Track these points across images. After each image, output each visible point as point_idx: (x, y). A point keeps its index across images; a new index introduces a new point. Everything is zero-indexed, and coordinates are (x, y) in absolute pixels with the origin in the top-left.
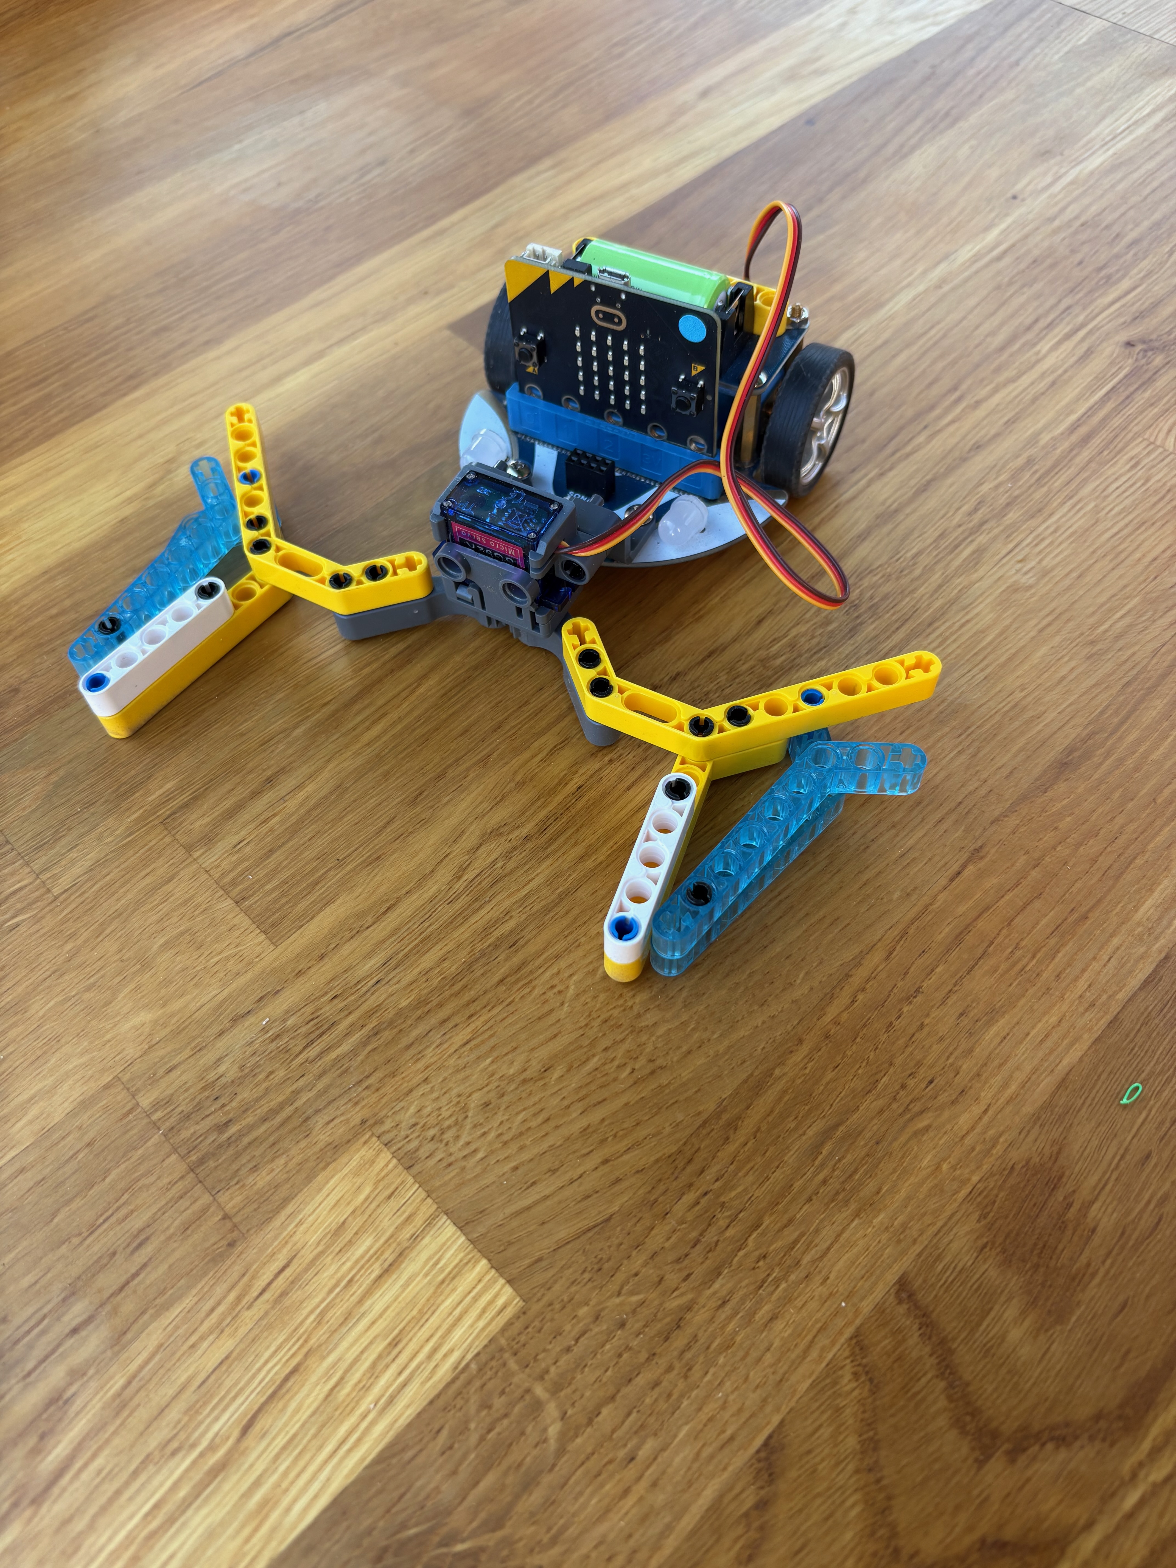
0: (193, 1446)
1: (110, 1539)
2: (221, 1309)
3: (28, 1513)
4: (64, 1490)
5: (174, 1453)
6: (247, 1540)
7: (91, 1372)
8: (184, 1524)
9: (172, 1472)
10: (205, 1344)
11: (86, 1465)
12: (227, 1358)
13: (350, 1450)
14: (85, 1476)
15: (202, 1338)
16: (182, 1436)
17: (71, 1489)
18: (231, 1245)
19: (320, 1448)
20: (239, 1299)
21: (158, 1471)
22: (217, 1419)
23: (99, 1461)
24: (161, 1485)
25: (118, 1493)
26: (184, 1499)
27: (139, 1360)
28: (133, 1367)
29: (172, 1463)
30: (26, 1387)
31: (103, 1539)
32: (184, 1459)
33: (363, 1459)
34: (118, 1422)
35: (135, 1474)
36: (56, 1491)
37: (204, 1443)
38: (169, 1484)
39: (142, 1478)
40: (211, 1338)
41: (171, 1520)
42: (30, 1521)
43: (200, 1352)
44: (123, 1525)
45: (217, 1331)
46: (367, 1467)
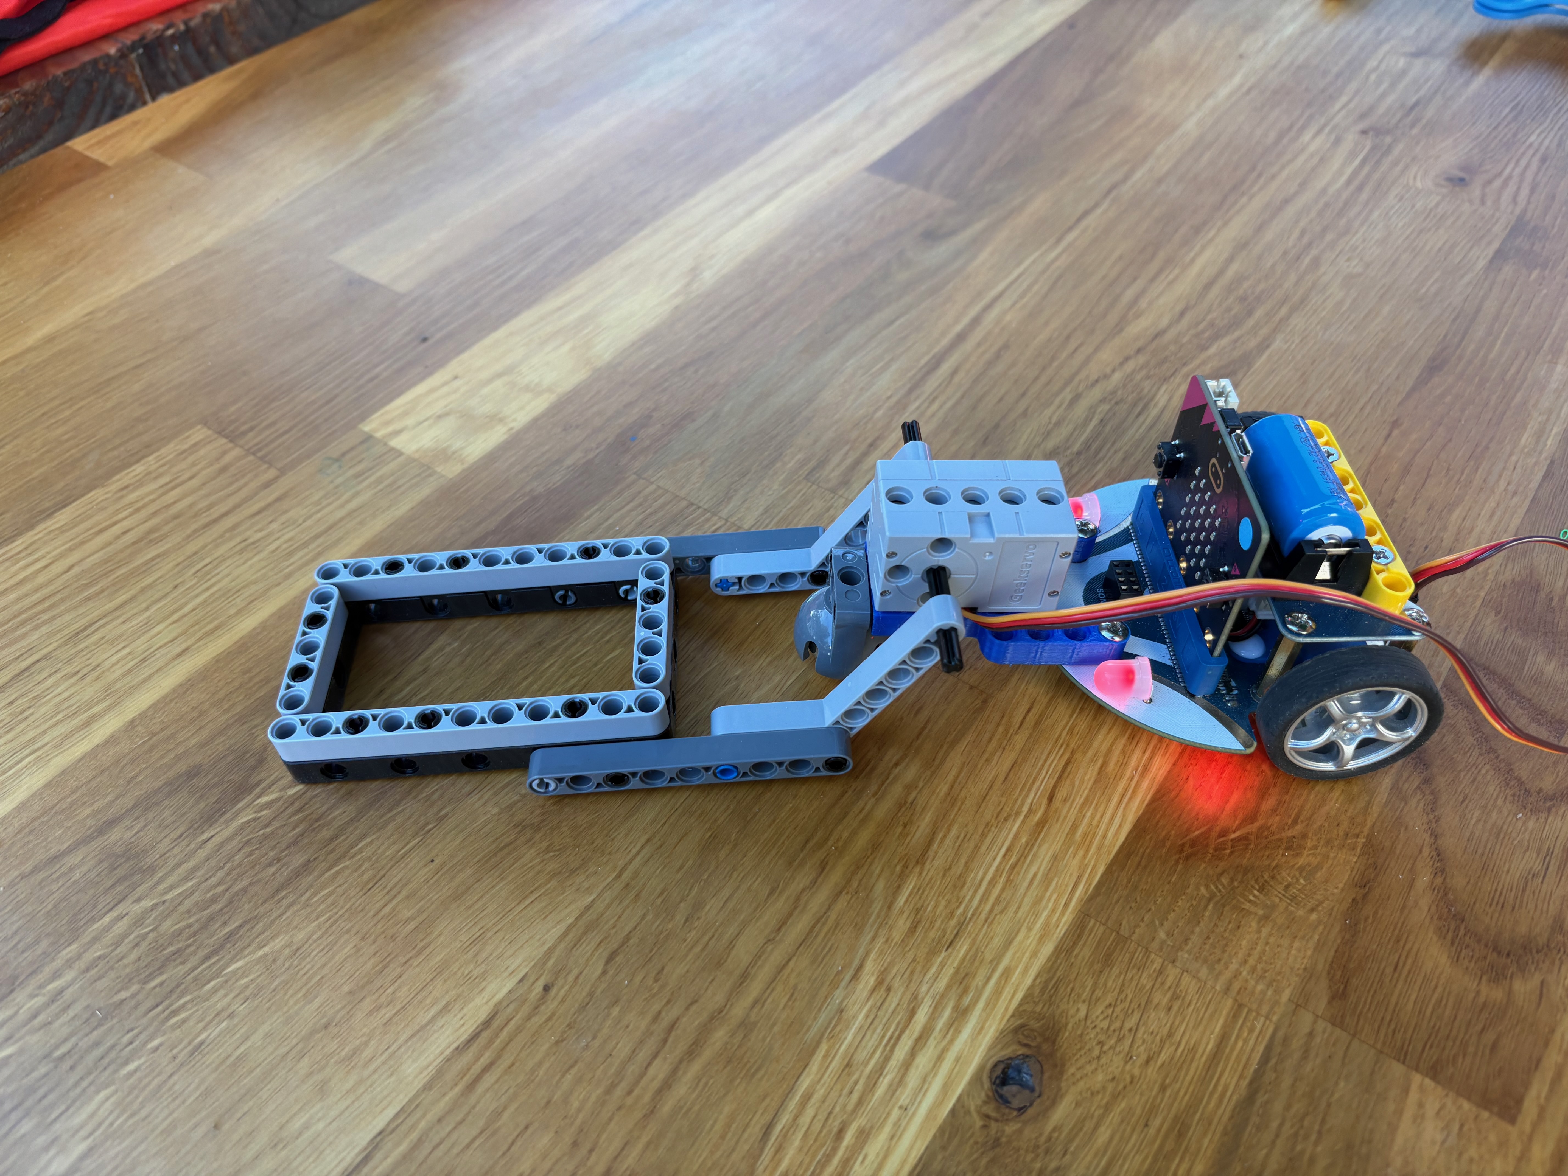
0: (1018, 814)
1: (985, 873)
2: (997, 736)
3: (917, 869)
4: (936, 853)
5: (1006, 820)
6: (1084, 857)
7: (921, 784)
8: (1035, 856)
9: (1010, 830)
10: (996, 758)
11: (945, 836)
12: (1015, 762)
13: (1130, 799)
14: (947, 842)
15: (993, 754)
16: (1007, 808)
17: (941, 851)
18: (985, 702)
19: (1109, 800)
20: (1007, 731)
21: (1000, 831)
22: (1027, 796)
23: (954, 832)
24: (1006, 838)
25: (977, 848)
26: (1027, 843)
27: (954, 772)
28: (951, 778)
29: (1008, 824)
30: (877, 800)
31: (980, 874)
32: (1014, 821)
33: (1142, 801)
34: (956, 809)
35: (984, 835)
36: (931, 853)
37: (1025, 809)
38: (1011, 836)
39: (990, 837)
40: (998, 754)
41: (1023, 856)
42: (920, 874)
43: (994, 762)
44: (990, 865)
45: (1000, 750)
46: (1148, 806)
